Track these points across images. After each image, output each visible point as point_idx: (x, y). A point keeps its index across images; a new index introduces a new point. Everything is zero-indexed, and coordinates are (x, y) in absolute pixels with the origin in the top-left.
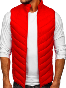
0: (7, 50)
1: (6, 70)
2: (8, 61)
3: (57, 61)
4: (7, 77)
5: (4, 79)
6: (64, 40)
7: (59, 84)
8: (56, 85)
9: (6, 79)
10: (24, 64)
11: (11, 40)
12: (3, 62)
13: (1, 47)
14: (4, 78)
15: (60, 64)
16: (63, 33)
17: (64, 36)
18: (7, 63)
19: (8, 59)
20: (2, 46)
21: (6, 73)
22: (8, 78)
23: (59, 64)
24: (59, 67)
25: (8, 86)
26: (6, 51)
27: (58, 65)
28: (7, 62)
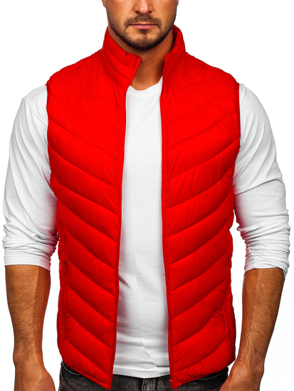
0: (33, 235)
1: (27, 316)
2: (36, 278)
3: (252, 277)
4: (33, 345)
5: (20, 354)
6: (281, 195)
7: (256, 376)
8: (245, 383)
9: (27, 353)
10: (109, 290)
11: (51, 197)
12: (17, 284)
13: (10, 226)
14: (21, 349)
15: (261, 289)
16: (276, 168)
17: (280, 180)
18: (33, 285)
19: (38, 271)
20: (13, 222)
21: (29, 329)
22: (35, 350)
23: (257, 287)
24: (259, 302)
25: (37, 384)
26: (30, 241)
27: (254, 295)
28: (35, 284)
